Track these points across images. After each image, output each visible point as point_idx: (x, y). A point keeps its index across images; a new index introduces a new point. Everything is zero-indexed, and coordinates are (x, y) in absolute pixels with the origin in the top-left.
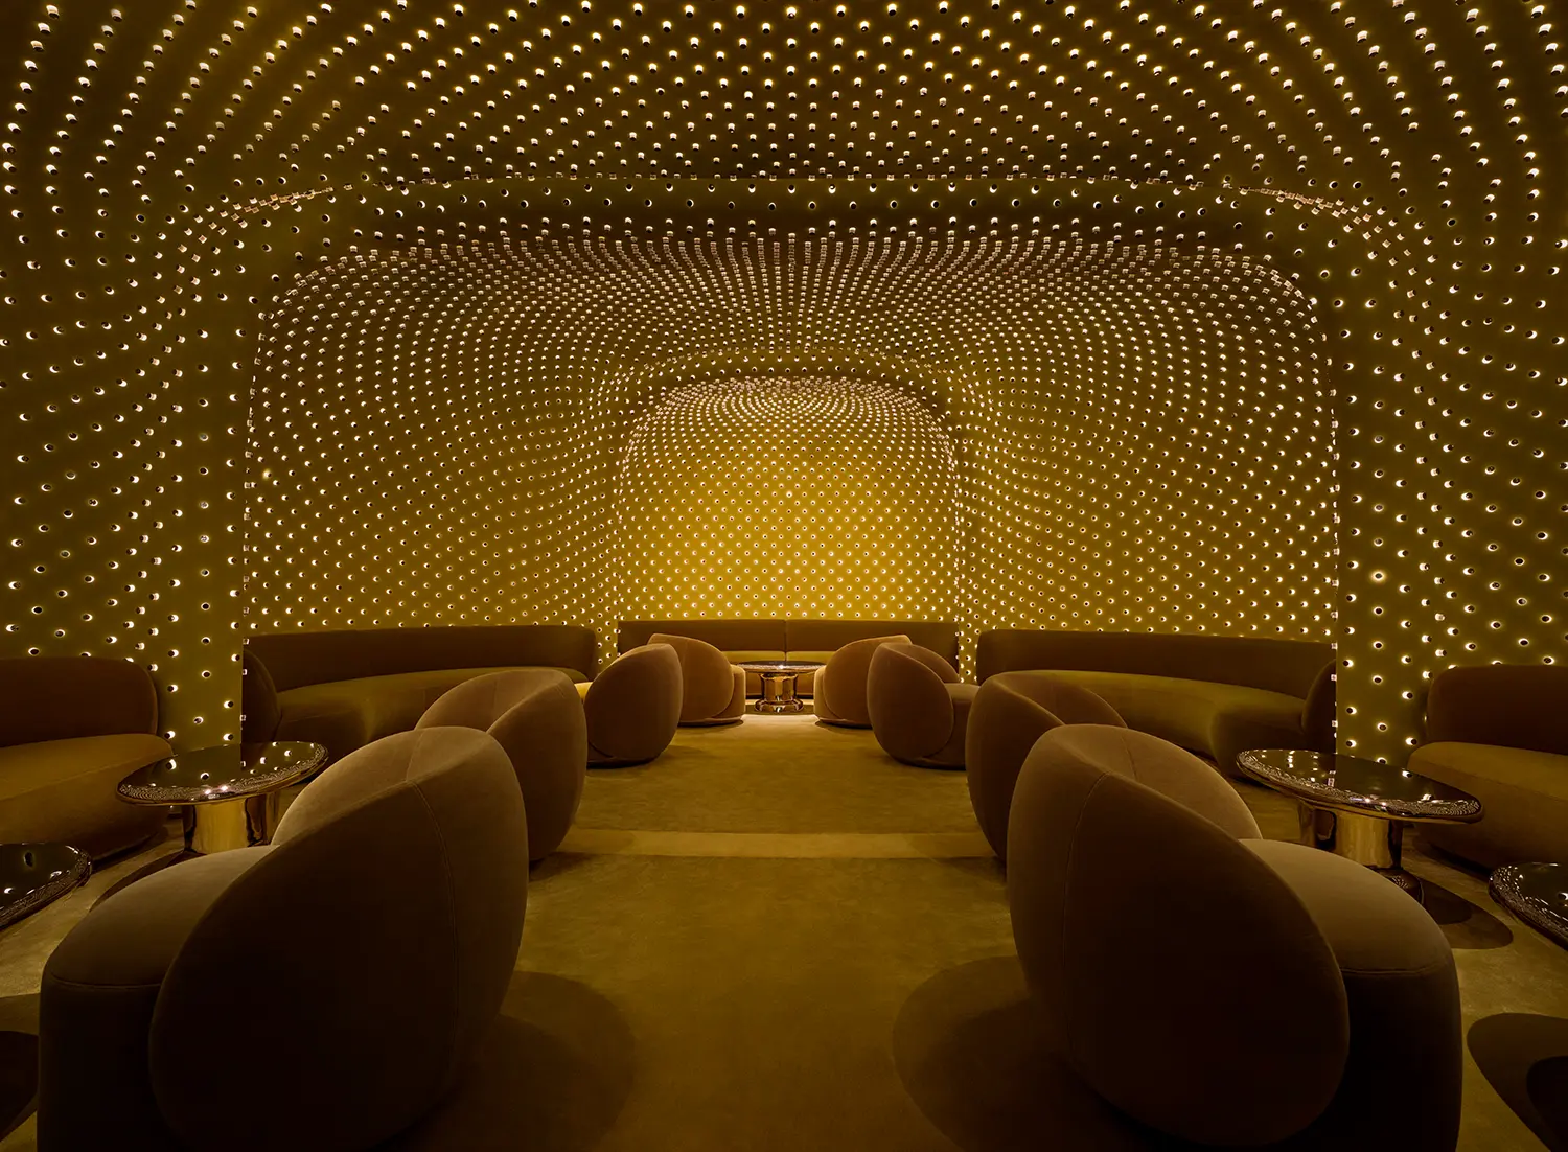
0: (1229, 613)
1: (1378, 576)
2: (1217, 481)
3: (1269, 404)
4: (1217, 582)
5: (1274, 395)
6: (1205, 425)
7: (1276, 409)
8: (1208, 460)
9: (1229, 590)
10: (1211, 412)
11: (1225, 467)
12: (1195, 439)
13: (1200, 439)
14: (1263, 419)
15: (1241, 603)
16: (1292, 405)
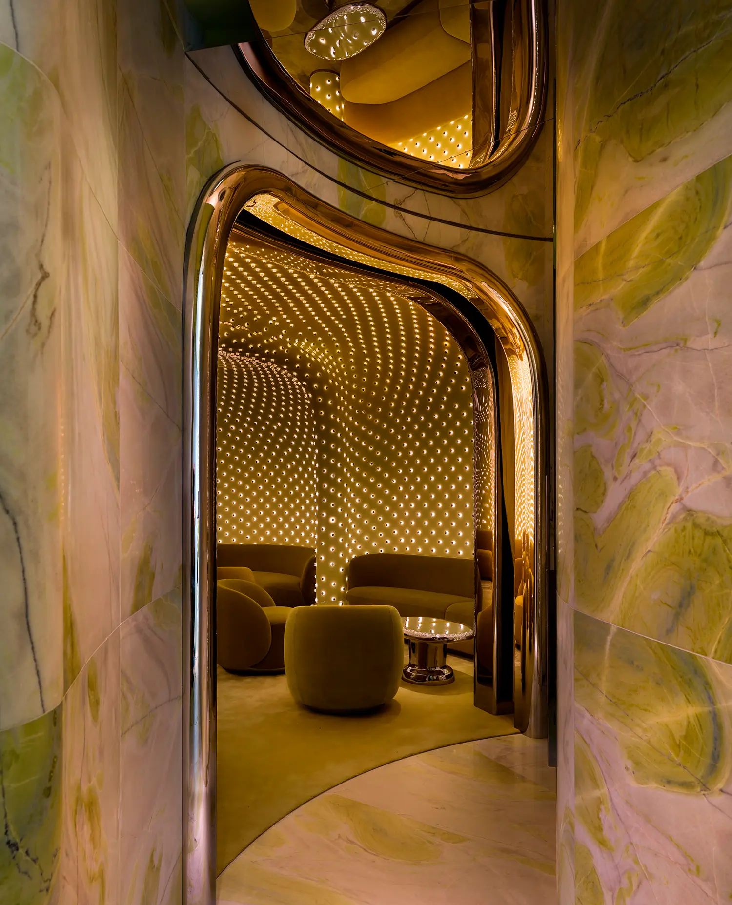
0: (248, 531)
1: (333, 520)
2: (243, 457)
3: (273, 422)
4: (241, 514)
5: (276, 419)
6: (239, 426)
7: (278, 427)
8: (239, 445)
9: (248, 518)
10: (243, 420)
11: (248, 450)
12: (233, 432)
13: (236, 433)
14: (269, 428)
15: (255, 525)
16: (285, 425)
